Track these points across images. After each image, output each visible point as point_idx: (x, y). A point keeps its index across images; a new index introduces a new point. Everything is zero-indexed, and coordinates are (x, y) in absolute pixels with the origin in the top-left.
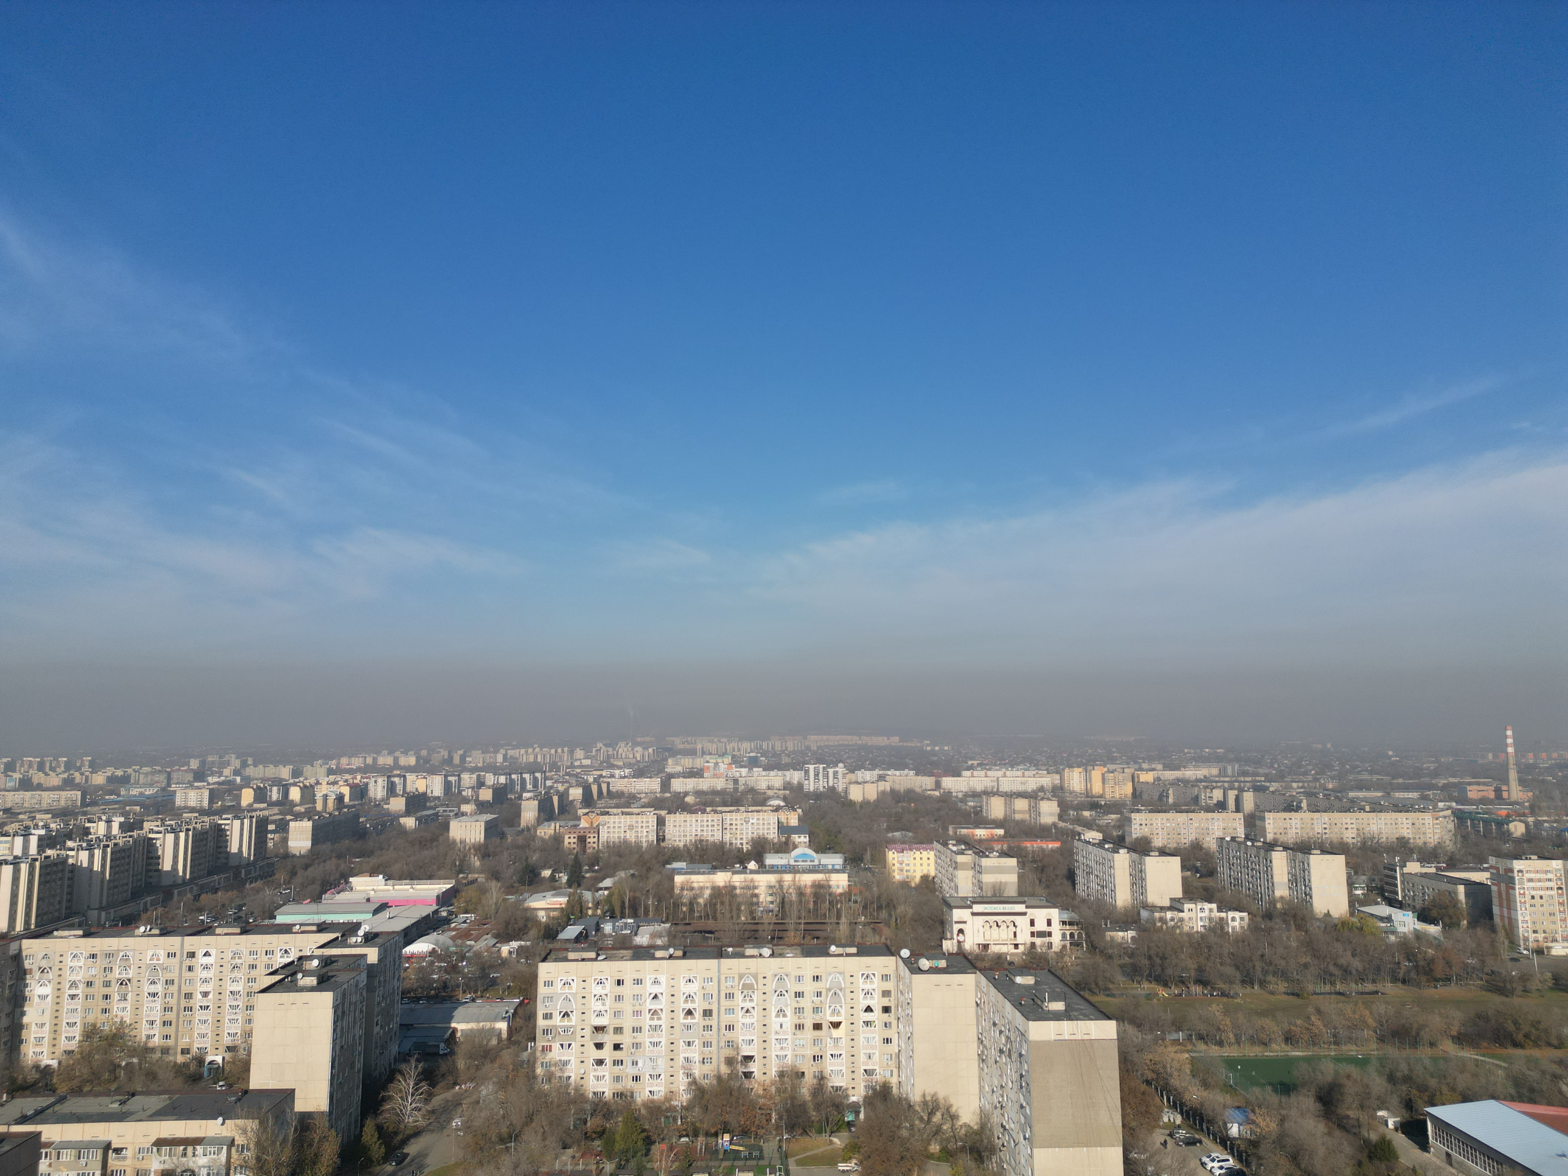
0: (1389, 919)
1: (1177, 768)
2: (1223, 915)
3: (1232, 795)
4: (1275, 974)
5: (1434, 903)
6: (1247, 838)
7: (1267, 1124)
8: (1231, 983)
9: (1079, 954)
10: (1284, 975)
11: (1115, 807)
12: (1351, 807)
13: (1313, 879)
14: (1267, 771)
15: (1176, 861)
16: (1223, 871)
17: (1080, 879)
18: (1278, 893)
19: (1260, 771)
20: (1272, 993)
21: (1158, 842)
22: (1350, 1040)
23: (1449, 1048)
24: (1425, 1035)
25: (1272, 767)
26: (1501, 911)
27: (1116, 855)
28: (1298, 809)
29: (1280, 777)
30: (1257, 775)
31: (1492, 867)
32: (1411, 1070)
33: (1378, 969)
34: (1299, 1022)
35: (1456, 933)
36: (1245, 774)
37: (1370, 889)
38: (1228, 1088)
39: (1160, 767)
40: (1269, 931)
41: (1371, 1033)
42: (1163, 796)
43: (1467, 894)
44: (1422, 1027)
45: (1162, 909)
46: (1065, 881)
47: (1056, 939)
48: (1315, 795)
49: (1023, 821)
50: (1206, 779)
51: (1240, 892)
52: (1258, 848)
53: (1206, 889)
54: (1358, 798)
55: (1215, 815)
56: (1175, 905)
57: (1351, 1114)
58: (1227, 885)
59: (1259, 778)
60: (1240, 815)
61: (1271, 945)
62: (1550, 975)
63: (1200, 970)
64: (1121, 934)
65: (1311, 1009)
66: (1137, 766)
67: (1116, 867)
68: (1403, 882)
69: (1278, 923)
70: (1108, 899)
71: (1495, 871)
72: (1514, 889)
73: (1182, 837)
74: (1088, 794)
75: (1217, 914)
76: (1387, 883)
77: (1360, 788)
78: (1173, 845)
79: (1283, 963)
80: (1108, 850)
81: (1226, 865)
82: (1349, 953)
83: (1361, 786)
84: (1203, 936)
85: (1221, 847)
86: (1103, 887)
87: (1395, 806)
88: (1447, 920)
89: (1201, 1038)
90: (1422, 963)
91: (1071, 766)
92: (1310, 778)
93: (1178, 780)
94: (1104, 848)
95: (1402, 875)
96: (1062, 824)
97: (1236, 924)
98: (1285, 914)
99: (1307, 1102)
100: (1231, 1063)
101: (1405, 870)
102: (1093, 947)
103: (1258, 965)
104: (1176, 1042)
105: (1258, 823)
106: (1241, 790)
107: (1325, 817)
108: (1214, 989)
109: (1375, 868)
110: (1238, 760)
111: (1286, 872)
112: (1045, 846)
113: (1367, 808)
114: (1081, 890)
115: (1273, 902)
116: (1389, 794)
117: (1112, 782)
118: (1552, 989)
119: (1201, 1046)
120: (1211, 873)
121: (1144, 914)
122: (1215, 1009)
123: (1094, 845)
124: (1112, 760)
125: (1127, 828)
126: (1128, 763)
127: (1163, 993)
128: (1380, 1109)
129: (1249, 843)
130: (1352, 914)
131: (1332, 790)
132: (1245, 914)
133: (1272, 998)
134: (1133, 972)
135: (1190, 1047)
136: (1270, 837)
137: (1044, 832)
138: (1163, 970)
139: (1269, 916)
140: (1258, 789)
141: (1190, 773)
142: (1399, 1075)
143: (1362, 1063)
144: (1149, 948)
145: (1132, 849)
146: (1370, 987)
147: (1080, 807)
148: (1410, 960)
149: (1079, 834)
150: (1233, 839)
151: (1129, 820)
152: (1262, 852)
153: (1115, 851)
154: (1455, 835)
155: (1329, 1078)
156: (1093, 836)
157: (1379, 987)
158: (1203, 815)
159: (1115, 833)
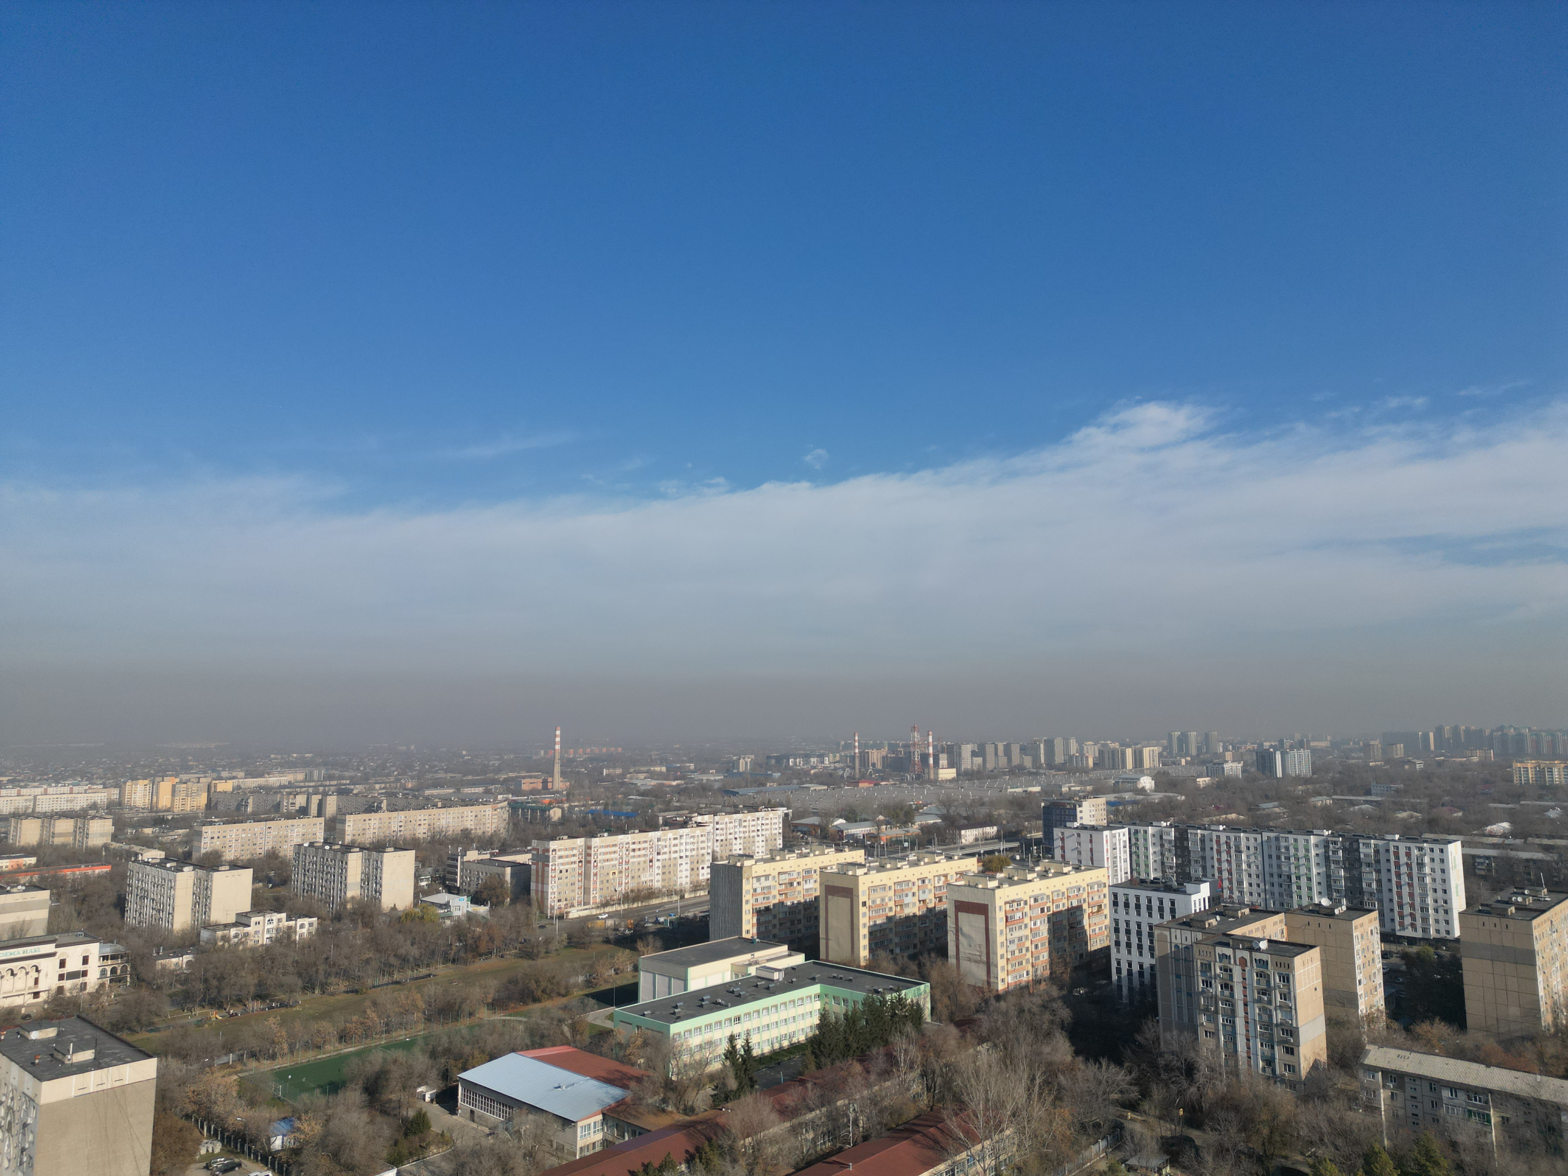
0: (447, 905)
1: (261, 775)
2: (292, 923)
3: (315, 799)
4: (337, 974)
5: (486, 886)
6: (326, 842)
7: (312, 1128)
8: (292, 991)
9: (121, 991)
10: (346, 974)
11: (185, 821)
12: (426, 804)
13: (384, 876)
14: (352, 774)
15: (248, 874)
16: (298, 879)
17: (132, 905)
18: (349, 894)
19: (346, 774)
20: (332, 994)
21: (229, 855)
22: (401, 1026)
23: (485, 1015)
24: (466, 1008)
25: (358, 769)
26: (537, 887)
27: (179, 874)
28: (378, 809)
29: (365, 779)
30: (343, 778)
31: (533, 849)
32: (451, 1042)
33: (433, 953)
34: (355, 1018)
35: (501, 910)
36: (330, 777)
37: (434, 879)
38: (276, 1101)
39: (242, 774)
40: (336, 933)
41: (420, 1015)
42: (241, 805)
43: (513, 875)
44: (464, 1000)
45: (227, 926)
46: (112, 909)
47: (93, 979)
48: (395, 795)
49: (64, 846)
50: (290, 785)
51: (311, 898)
52: (336, 851)
53: (277, 899)
54: (432, 796)
55: (296, 822)
56: (242, 920)
57: (393, 1097)
58: (300, 892)
59: (345, 782)
60: (322, 820)
61: (337, 946)
62: (565, 935)
63: (260, 984)
64: (175, 960)
65: (368, 1003)
66: (215, 775)
67: (177, 887)
68: (462, 870)
69: (347, 922)
70: (164, 924)
71: (535, 852)
72: (548, 866)
73: (257, 847)
74: (152, 808)
75: (285, 924)
76: (449, 873)
77: (435, 786)
78: (246, 857)
79: (346, 962)
80: (170, 869)
81: (301, 871)
82: (409, 942)
83: (437, 784)
84: (267, 948)
85: (297, 853)
86: (159, 911)
87: (463, 800)
88: (494, 900)
89: (253, 1055)
90: (470, 942)
91: (134, 779)
92: (392, 779)
93: (260, 787)
94: (165, 868)
95: (462, 863)
96: (115, 845)
97: (305, 930)
98: (354, 913)
99: (354, 1095)
100: (281, 1075)
101: (465, 859)
102: (139, 980)
103: (322, 968)
104: (226, 1065)
105: (338, 826)
106: (325, 794)
107: (402, 815)
108: (272, 1001)
109: (440, 860)
110: (325, 764)
111: (359, 872)
112: (90, 872)
113: (440, 805)
114: (131, 918)
115: (343, 904)
116: (459, 790)
117: (183, 794)
118: (566, 947)
119: (253, 1064)
120: (285, 881)
121: (205, 934)
122: (272, 1022)
123: (153, 865)
124: (187, 769)
125: (195, 844)
126: (205, 772)
127: (216, 1015)
128: (420, 1085)
129: (327, 847)
130: (415, 905)
131: (411, 789)
132: (315, 920)
133: (332, 999)
134: (185, 1000)
135: (239, 1068)
136: (348, 839)
137: (92, 856)
138: (219, 992)
139: (338, 918)
140: (342, 792)
141: (273, 780)
142: (440, 1049)
143: (406, 1046)
144: (206, 971)
145: (198, 866)
146: (424, 971)
147: (143, 823)
148: (460, 941)
149: (136, 854)
150: (312, 844)
151: (199, 834)
152: (339, 855)
153: (179, 869)
154: (508, 823)
155: (377, 1068)
156: (154, 855)
157: (432, 970)
158: (283, 822)
159: (180, 850)
